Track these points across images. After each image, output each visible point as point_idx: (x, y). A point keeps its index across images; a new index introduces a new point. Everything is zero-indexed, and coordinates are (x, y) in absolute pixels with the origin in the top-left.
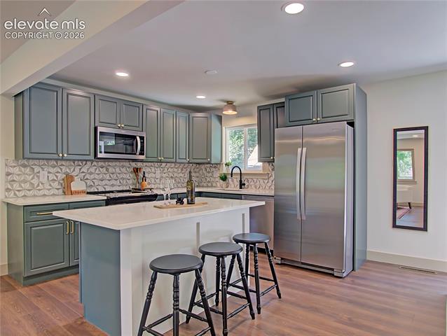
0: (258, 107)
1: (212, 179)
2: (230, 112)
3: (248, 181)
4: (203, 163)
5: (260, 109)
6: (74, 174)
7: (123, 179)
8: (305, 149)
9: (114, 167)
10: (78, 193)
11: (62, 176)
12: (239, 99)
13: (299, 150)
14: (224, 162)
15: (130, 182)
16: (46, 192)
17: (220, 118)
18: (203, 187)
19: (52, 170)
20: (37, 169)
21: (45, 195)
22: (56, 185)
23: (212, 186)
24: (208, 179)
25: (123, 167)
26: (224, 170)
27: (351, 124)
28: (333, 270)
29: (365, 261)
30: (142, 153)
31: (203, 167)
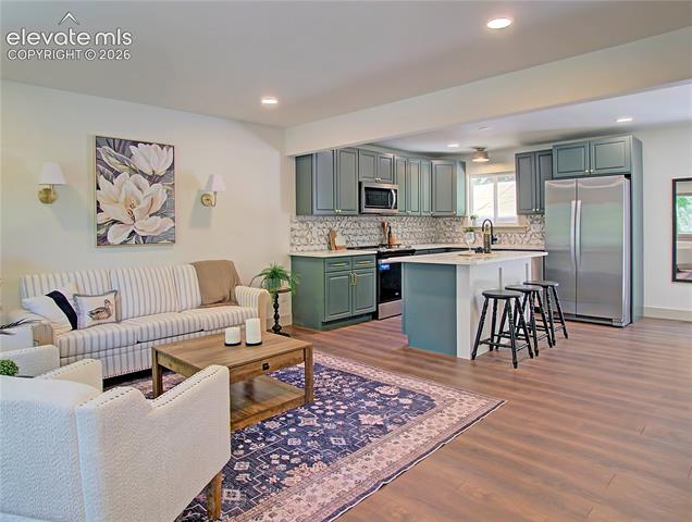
0: (517, 155)
1: (453, 234)
2: (481, 160)
3: (500, 236)
4: (442, 217)
5: (519, 157)
6: (335, 229)
7: (371, 234)
8: (579, 202)
9: (365, 222)
10: (341, 248)
11: (326, 231)
12: (490, 145)
13: (574, 202)
14: (468, 214)
15: (377, 237)
16: (317, 247)
17: (464, 165)
18: (441, 243)
19: (321, 226)
20: (311, 225)
21: (315, 250)
22: (323, 240)
23: (453, 242)
24: (448, 235)
25: (371, 221)
26: (470, 224)
27: (628, 176)
28: (611, 320)
29: (642, 318)
30: (396, 208)
31: (440, 220)
